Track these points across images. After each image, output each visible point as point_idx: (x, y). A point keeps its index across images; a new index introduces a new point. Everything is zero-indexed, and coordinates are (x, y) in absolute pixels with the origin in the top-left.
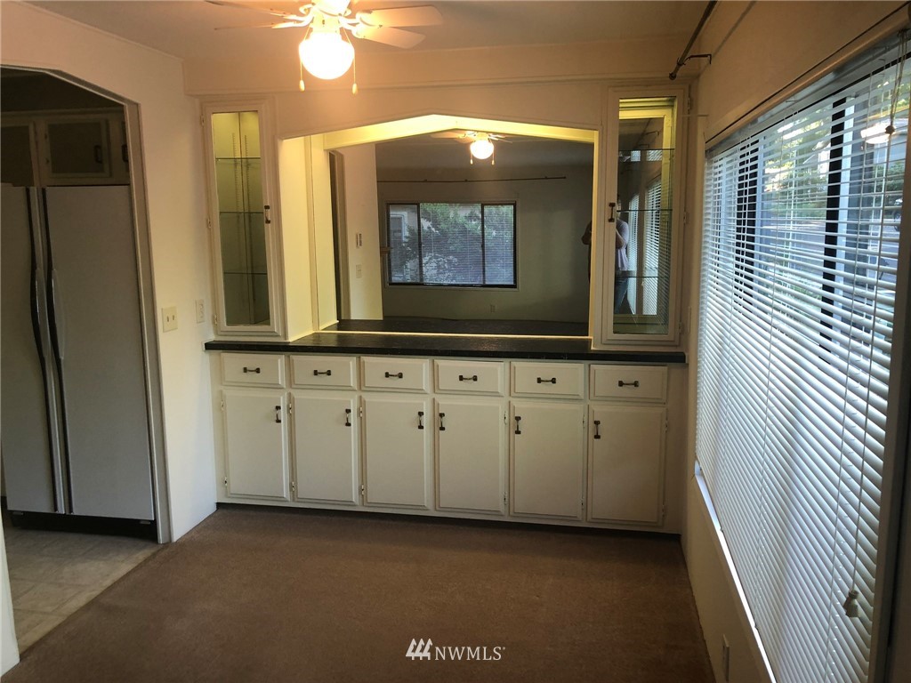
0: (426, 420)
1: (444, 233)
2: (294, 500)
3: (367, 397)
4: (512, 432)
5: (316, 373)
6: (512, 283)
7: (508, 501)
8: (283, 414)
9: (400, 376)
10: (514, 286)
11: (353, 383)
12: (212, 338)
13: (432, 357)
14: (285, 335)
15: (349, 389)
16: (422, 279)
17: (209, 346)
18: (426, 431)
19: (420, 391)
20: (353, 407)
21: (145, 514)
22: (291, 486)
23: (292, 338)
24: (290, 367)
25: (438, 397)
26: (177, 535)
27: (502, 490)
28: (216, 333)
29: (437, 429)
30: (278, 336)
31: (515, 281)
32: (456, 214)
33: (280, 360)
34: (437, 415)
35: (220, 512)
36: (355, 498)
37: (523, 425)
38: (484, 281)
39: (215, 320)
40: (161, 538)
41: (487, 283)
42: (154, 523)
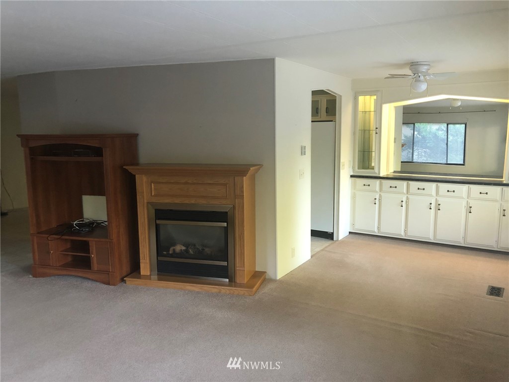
0: (433, 206)
1: (424, 137)
2: (379, 233)
3: (410, 197)
4: (468, 212)
5: (391, 187)
6: (462, 163)
7: (464, 238)
8: (377, 201)
9: (424, 189)
10: (463, 165)
11: (405, 191)
12: (352, 174)
13: (437, 183)
14: (379, 174)
15: (403, 193)
16: (413, 160)
17: (352, 176)
18: (433, 211)
19: (431, 195)
20: (404, 200)
21: (330, 230)
22: (378, 227)
23: (382, 175)
24: (381, 185)
25: (438, 198)
26: (340, 238)
27: (462, 234)
28: (353, 172)
29: (437, 210)
30: (376, 174)
31: (464, 162)
32: (431, 128)
33: (378, 182)
34: (437, 205)
35: (350, 235)
36: (403, 233)
37: (472, 210)
38: (447, 162)
39: (353, 168)
40: (335, 238)
41: (448, 163)
42: (333, 233)
